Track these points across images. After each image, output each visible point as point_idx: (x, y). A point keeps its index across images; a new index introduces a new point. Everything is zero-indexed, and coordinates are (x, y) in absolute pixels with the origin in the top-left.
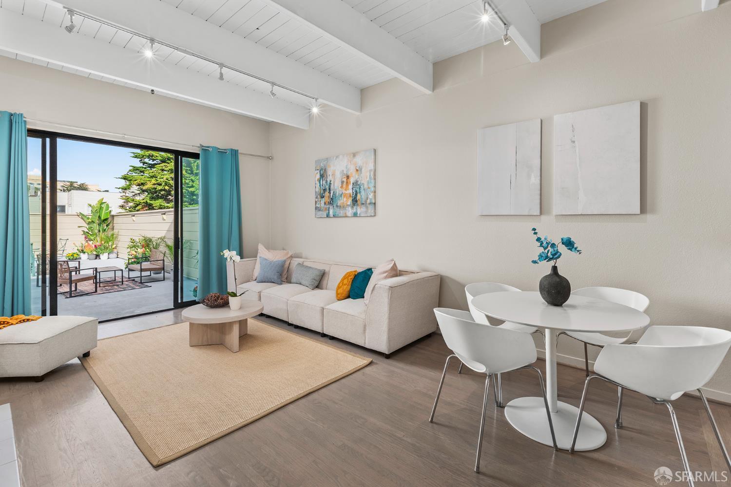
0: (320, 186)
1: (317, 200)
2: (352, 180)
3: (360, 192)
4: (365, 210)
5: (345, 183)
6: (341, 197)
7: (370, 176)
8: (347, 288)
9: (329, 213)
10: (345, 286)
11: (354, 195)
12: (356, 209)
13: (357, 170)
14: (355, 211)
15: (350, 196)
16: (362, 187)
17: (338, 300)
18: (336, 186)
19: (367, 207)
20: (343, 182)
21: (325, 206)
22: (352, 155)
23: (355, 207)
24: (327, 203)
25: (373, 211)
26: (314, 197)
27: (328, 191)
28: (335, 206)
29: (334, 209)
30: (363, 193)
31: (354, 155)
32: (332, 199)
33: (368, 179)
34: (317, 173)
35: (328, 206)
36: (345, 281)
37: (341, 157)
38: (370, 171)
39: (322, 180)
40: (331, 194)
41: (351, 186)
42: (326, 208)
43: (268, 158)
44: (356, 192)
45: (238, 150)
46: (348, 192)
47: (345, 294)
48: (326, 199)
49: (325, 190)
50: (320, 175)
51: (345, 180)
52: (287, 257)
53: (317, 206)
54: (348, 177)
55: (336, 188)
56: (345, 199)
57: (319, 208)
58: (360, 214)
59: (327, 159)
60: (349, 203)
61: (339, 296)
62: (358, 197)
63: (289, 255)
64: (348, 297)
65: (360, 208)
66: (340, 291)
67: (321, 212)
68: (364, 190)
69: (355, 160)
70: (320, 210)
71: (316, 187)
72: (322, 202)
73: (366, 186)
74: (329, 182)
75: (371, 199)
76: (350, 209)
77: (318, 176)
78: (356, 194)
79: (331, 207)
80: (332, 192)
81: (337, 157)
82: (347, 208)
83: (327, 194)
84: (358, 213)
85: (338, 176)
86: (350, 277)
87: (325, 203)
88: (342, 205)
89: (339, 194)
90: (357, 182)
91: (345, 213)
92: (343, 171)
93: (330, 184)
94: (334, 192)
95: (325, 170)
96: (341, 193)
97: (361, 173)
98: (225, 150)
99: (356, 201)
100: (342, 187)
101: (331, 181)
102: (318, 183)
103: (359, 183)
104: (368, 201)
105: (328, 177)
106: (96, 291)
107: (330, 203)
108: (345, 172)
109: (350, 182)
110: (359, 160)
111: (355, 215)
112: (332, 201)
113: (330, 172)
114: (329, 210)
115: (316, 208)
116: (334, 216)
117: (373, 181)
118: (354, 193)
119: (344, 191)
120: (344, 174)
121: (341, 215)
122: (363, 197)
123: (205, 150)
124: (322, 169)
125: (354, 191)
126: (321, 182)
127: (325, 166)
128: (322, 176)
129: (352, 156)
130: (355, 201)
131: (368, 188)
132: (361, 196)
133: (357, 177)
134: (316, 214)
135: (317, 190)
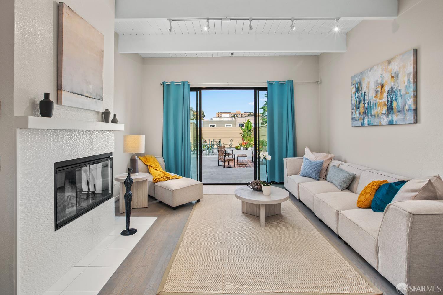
0: (356, 98)
1: (353, 111)
2: (387, 88)
3: (396, 99)
4: (403, 118)
5: (379, 93)
6: (375, 106)
7: (409, 80)
8: (369, 197)
9: (364, 122)
10: (368, 196)
11: (389, 103)
12: (392, 117)
13: (393, 77)
14: (390, 119)
15: (385, 104)
16: (398, 93)
17: (359, 207)
18: (371, 96)
19: (405, 114)
20: (377, 92)
21: (361, 116)
22: (387, 62)
23: (390, 116)
24: (362, 113)
25: (412, 118)
26: (351, 108)
27: (363, 102)
28: (369, 115)
29: (368, 118)
30: (400, 99)
31: (389, 62)
32: (366, 109)
33: (406, 84)
34: (353, 87)
35: (363, 116)
36: (368, 190)
37: (375, 67)
38: (409, 74)
39: (357, 93)
40: (366, 105)
41: (385, 95)
42: (361, 118)
43: (317, 82)
44: (392, 99)
45: (293, 81)
46: (382, 101)
47: (367, 202)
48: (361, 110)
49: (360, 102)
50: (356, 89)
51: (379, 89)
52: (326, 159)
53: (354, 116)
54: (382, 86)
55: (370, 98)
56: (379, 108)
57: (354, 118)
58: (396, 122)
59: (362, 73)
60: (384, 112)
61: (360, 203)
62: (395, 104)
63: (328, 158)
64: (370, 207)
65: (397, 116)
66: (362, 198)
67: (356, 122)
68: (401, 96)
69: (390, 67)
70: (356, 120)
71: (352, 100)
72: (357, 113)
73: (403, 92)
74: (364, 94)
75: (410, 105)
76: (385, 117)
77: (354, 90)
78: (392, 102)
79: (366, 117)
80: (366, 103)
81: (371, 69)
82: (382, 117)
83: (362, 105)
84: (395, 121)
85: (372, 86)
86: (373, 187)
87: (360, 114)
88: (376, 114)
89: (373, 103)
90: (392, 89)
91: (380, 122)
92: (377, 80)
93: (365, 95)
94: (368, 102)
95: (360, 83)
96: (375, 102)
97: (398, 79)
98: (284, 82)
99: (392, 109)
100: (376, 97)
101: (365, 93)
102: (354, 96)
103: (395, 90)
104: (407, 108)
105: (363, 90)
106: (235, 167)
107: (365, 113)
108: (379, 82)
109: (385, 90)
110: (395, 67)
111: (391, 123)
112: (366, 111)
113: (364, 85)
114: (364, 120)
115: (352, 118)
116: (369, 125)
117: (412, 85)
118: (390, 101)
119: (378, 101)
120: (379, 83)
121: (376, 123)
122: (400, 104)
123: (271, 84)
124: (357, 83)
125: (389, 99)
126: (357, 95)
127: (360, 80)
128: (357, 89)
129: (387, 64)
130: (390, 109)
131: (406, 93)
132: (398, 103)
133: (392, 84)
134: (352, 124)
135: (353, 102)
